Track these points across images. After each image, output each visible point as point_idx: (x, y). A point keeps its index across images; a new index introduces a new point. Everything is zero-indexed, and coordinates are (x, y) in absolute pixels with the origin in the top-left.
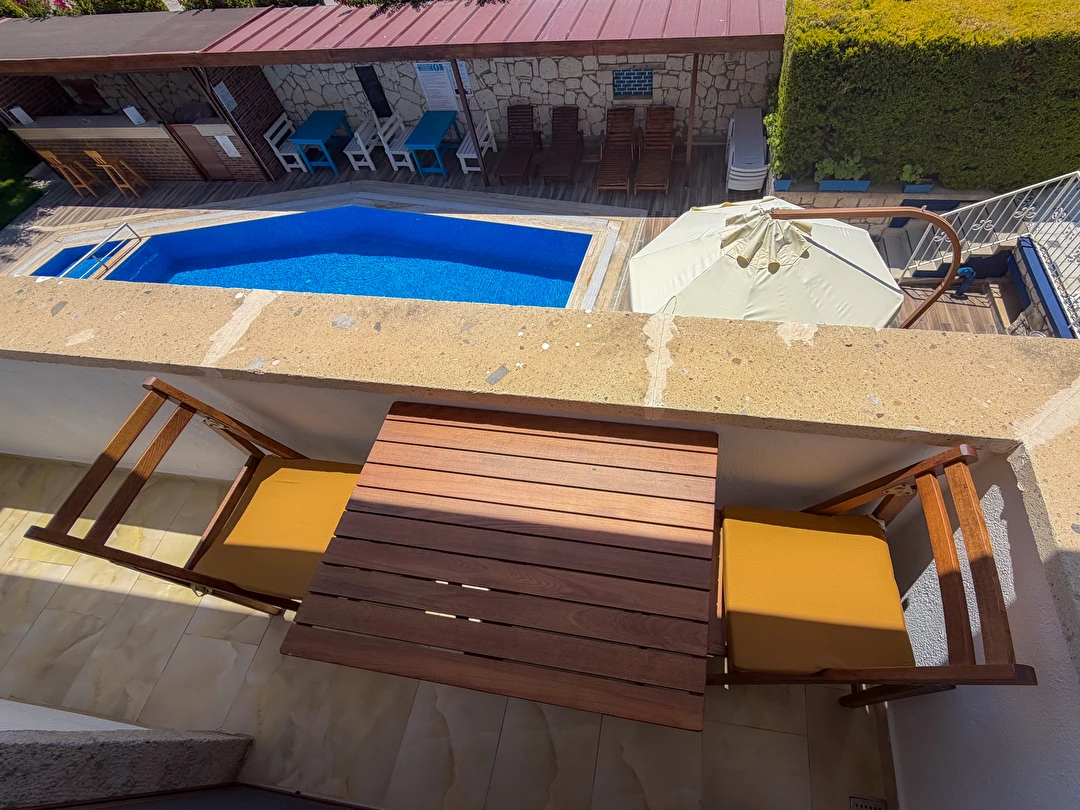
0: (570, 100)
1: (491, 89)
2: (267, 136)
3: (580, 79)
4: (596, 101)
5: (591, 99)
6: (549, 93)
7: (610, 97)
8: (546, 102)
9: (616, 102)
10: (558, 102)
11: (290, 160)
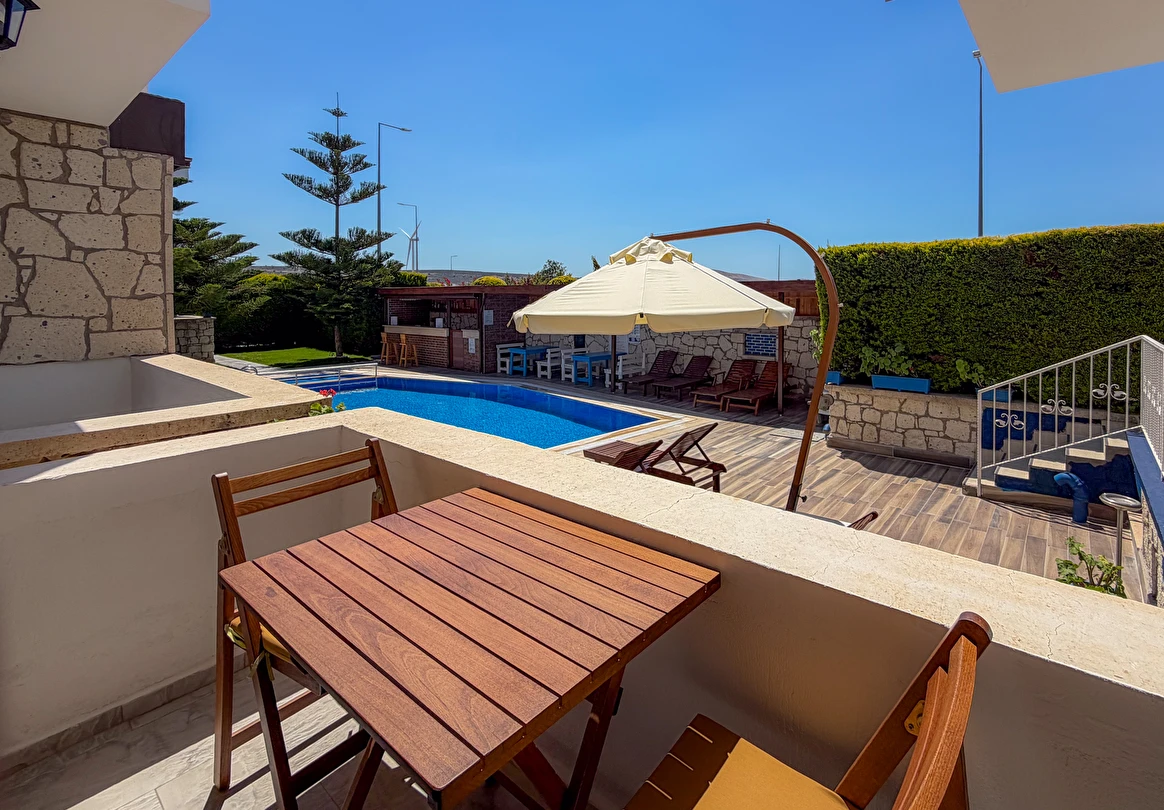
0: (709, 353)
1: (654, 340)
2: (498, 347)
3: (718, 337)
4: (728, 355)
5: (725, 353)
6: (694, 346)
7: (741, 353)
8: (690, 352)
9: (746, 357)
10: (699, 353)
11: (503, 364)
